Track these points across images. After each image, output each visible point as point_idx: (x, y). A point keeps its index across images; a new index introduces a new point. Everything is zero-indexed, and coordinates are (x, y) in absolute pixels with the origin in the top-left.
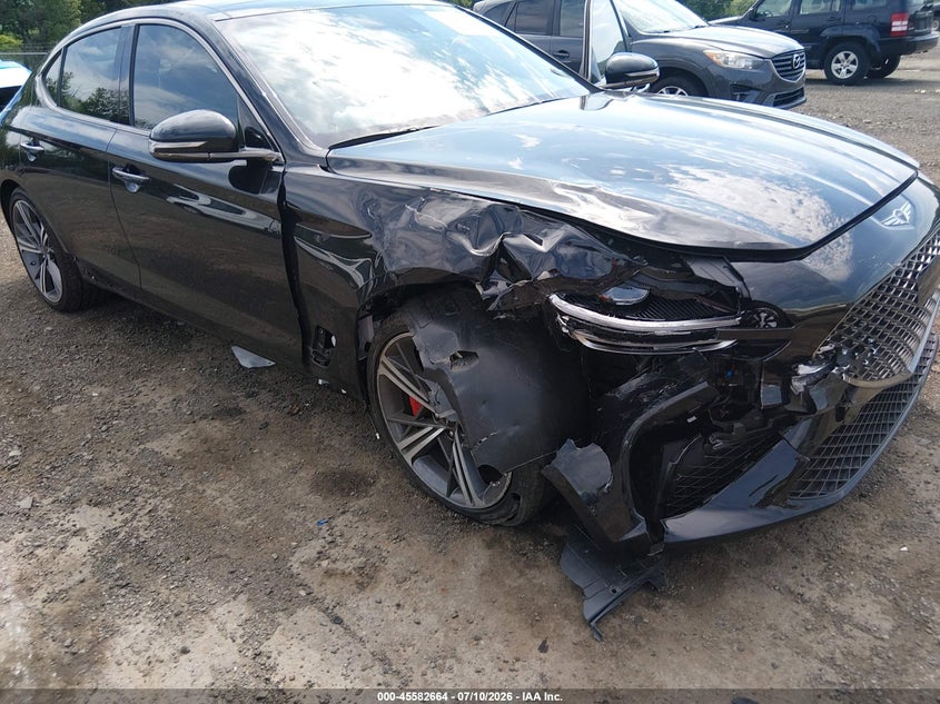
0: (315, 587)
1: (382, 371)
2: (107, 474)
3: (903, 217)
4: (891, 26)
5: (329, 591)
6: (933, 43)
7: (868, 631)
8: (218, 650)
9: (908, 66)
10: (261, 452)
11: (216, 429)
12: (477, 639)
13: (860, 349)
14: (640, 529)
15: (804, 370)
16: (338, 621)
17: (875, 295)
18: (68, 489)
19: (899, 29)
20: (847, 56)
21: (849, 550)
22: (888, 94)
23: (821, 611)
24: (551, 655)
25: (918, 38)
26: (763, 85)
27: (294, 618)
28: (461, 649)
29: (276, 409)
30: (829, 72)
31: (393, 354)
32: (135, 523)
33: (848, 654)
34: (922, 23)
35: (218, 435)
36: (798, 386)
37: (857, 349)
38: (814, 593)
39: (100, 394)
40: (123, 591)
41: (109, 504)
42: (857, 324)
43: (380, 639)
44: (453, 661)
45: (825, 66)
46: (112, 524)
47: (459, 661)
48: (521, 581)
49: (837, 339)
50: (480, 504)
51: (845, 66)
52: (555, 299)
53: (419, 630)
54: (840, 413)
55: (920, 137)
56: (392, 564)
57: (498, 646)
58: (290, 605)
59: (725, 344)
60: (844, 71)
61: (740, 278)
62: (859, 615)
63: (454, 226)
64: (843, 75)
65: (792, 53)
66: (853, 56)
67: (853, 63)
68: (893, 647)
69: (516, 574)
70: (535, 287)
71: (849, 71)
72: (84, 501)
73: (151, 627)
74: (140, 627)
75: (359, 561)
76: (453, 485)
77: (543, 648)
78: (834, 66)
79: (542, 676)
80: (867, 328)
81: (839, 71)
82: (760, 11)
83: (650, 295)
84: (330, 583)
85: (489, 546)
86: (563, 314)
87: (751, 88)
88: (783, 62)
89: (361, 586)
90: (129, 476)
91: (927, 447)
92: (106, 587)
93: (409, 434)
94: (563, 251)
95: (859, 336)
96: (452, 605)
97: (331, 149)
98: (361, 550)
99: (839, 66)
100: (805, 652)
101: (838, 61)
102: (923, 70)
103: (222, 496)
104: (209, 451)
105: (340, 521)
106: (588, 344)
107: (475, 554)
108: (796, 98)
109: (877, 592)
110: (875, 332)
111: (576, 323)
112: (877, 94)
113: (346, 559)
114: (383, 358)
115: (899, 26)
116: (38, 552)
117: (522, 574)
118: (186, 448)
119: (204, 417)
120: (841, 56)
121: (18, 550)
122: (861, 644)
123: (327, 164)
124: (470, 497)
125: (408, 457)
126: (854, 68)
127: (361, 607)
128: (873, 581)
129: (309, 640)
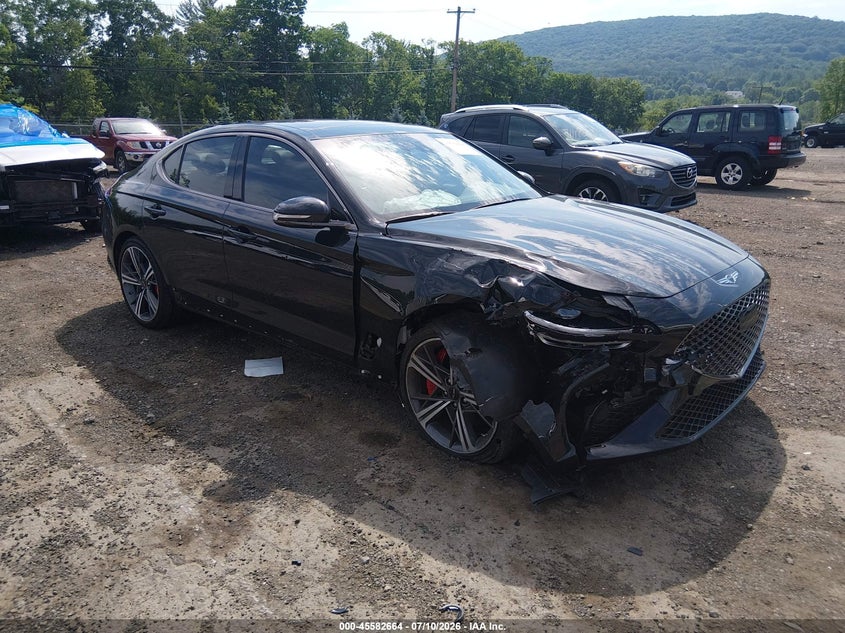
0: (374, 492)
1: (411, 364)
2: (219, 429)
3: (732, 280)
4: (769, 146)
5: (384, 494)
6: (803, 160)
7: (709, 521)
8: (321, 520)
9: (784, 178)
10: (321, 419)
11: (287, 406)
12: (477, 518)
13: (702, 351)
14: (573, 453)
15: (669, 361)
16: (391, 508)
17: (711, 322)
18: (195, 437)
19: (775, 148)
20: (734, 167)
21: (701, 483)
22: (765, 199)
23: (682, 512)
24: (522, 528)
25: (789, 157)
26: (664, 190)
27: (364, 506)
28: (468, 523)
29: (325, 395)
30: (719, 179)
31: (420, 353)
32: (249, 456)
33: (695, 531)
34: (793, 145)
35: (290, 409)
36: (665, 370)
37: (699, 352)
38: (678, 503)
39: (199, 383)
40: (252, 491)
41: (228, 445)
42: (700, 337)
43: (419, 517)
44: (464, 529)
45: (715, 173)
46: (233, 457)
47: (468, 529)
48: (501, 492)
49: (688, 344)
50: (473, 449)
51: (732, 174)
52: (527, 313)
53: (442, 513)
54: (691, 389)
55: (784, 234)
56: (419, 482)
57: (490, 522)
58: (360, 500)
59: (624, 345)
60: (731, 179)
61: (631, 305)
62: (704, 514)
63: (468, 271)
64: (730, 182)
65: (687, 166)
66: (738, 168)
67: (739, 173)
68: (722, 529)
69: (497, 488)
70: (516, 305)
71: (735, 179)
72: (209, 443)
73: (275, 509)
74: (269, 509)
75: (398, 480)
76: (455, 440)
77: (517, 524)
78: (723, 175)
79: (518, 537)
80: (706, 340)
81: (727, 178)
82: (665, 128)
83: (582, 314)
84: (382, 490)
85: (479, 474)
86: (532, 323)
87: (654, 192)
88: (679, 171)
89: (402, 492)
90: (236, 431)
91: (756, 432)
92: (240, 489)
93: (426, 406)
94: (533, 286)
95: (701, 344)
96: (460, 503)
97: (388, 223)
98: (399, 474)
99: (727, 174)
100: (672, 530)
101: (726, 171)
102: (796, 180)
103: (301, 443)
104: (285, 418)
105: (382, 460)
106: (544, 341)
107: (471, 479)
108: (690, 200)
109: (715, 504)
110: (711, 343)
111: (539, 328)
112: (757, 199)
113: (389, 479)
114: (413, 356)
115: (774, 146)
116: (188, 470)
117: (501, 489)
118: (269, 415)
119: (276, 399)
120: (729, 167)
121: (173, 469)
122: (704, 527)
123: (386, 232)
124: (467, 445)
125: (423, 423)
126: (739, 177)
127: (404, 502)
128: (713, 498)
129: (375, 517)
